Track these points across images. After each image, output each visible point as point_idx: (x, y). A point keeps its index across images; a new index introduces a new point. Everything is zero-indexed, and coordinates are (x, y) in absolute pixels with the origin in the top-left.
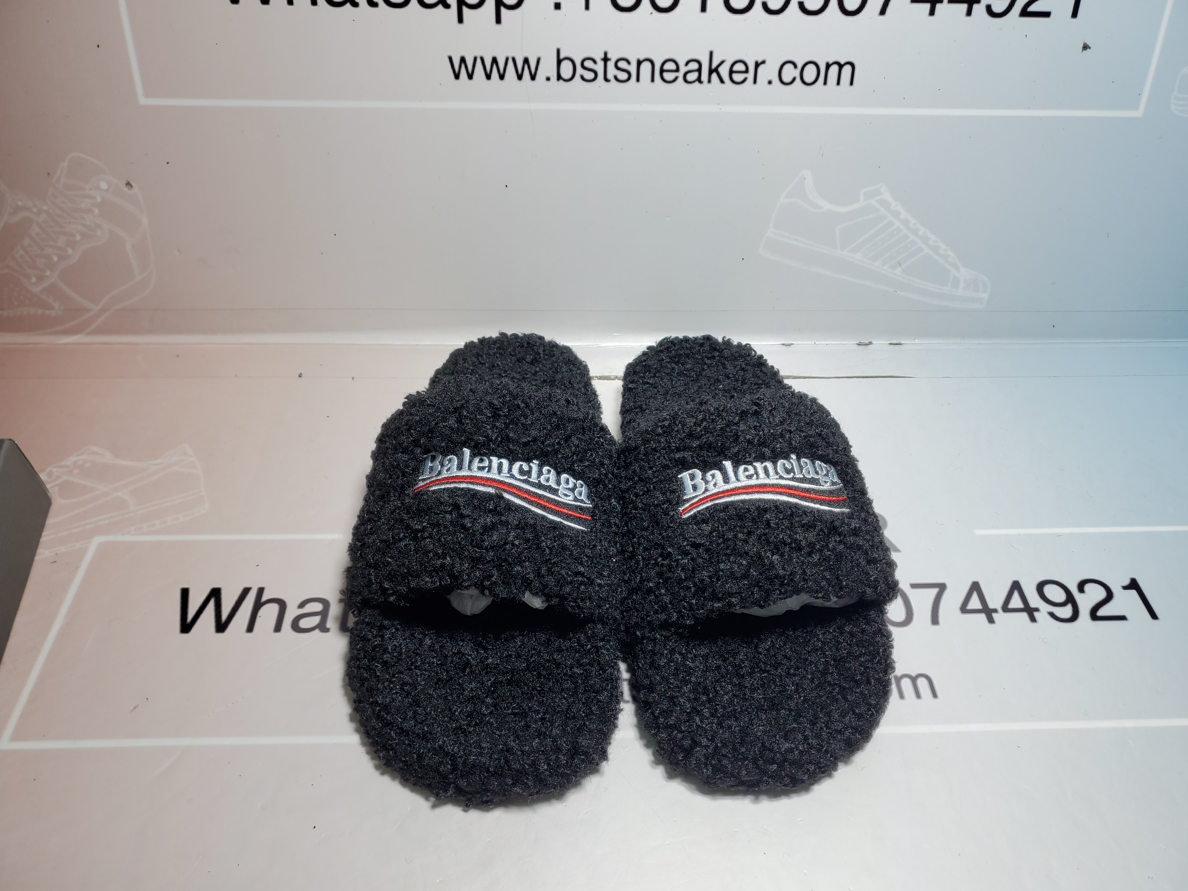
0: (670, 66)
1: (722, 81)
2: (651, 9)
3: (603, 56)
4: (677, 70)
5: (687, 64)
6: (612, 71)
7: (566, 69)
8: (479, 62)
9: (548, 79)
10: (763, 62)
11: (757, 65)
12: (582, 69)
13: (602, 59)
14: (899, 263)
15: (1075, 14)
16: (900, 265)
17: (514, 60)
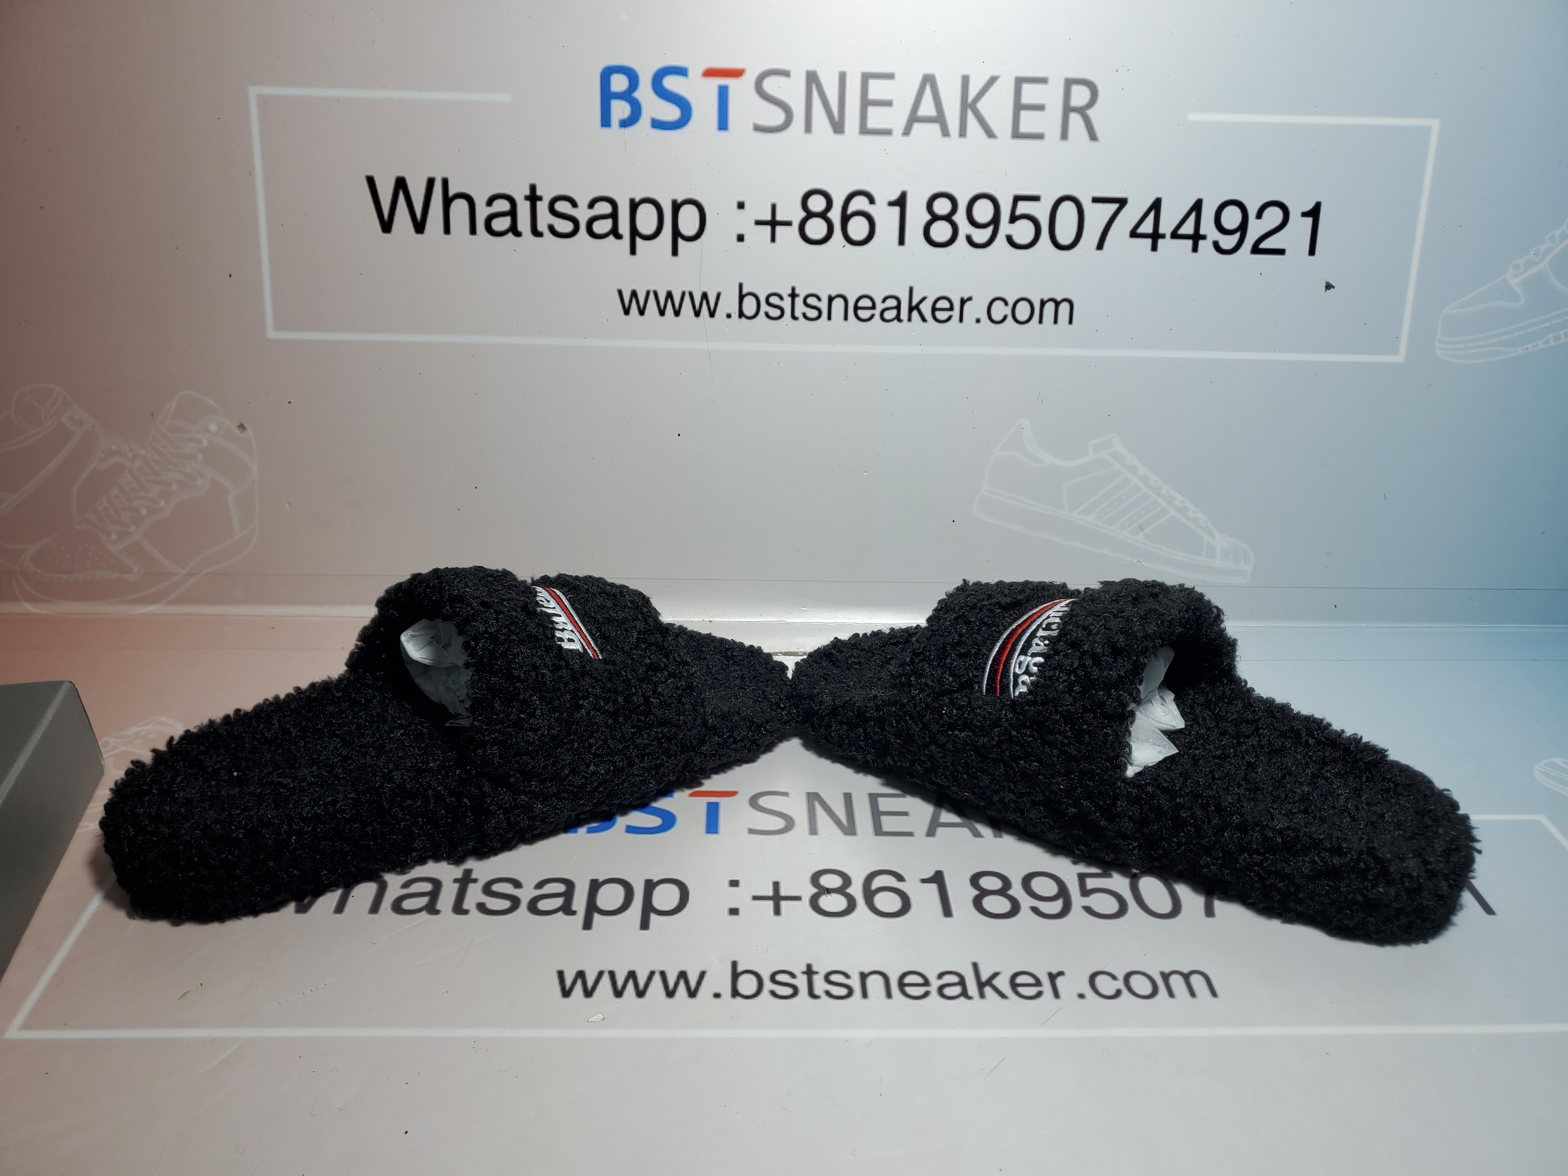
0: (865, 303)
1: (924, 320)
2: (844, 242)
3: (790, 292)
4: (873, 307)
5: (884, 301)
6: (800, 308)
7: (749, 306)
8: (652, 296)
9: (729, 316)
10: (970, 299)
11: (963, 302)
12: (766, 305)
13: (789, 295)
14: (1140, 527)
15: (1312, 252)
16: (1142, 530)
17: (691, 295)
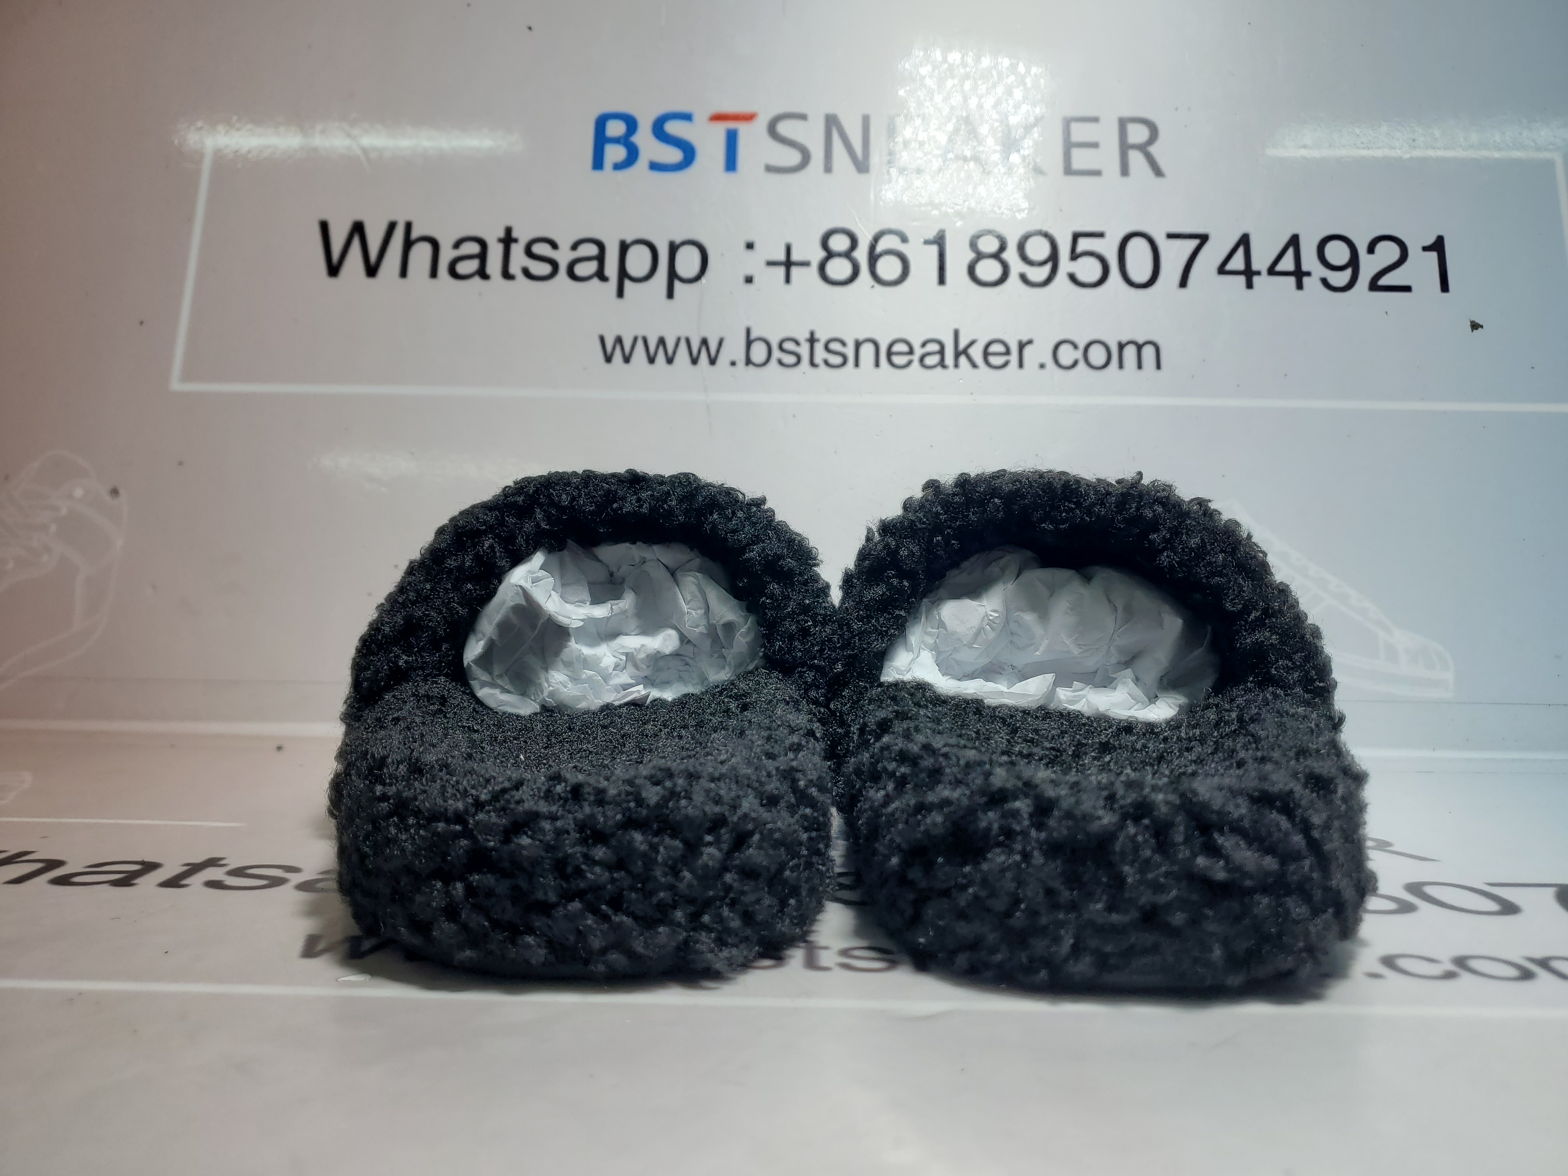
2: (873, 282)
3: (808, 335)
4: (911, 352)
5: (924, 345)
6: (820, 354)
7: (759, 352)
8: (640, 342)
9: (733, 364)
10: (1030, 342)
11: (1022, 346)
12: (779, 351)
13: (807, 340)
17: (688, 341)
